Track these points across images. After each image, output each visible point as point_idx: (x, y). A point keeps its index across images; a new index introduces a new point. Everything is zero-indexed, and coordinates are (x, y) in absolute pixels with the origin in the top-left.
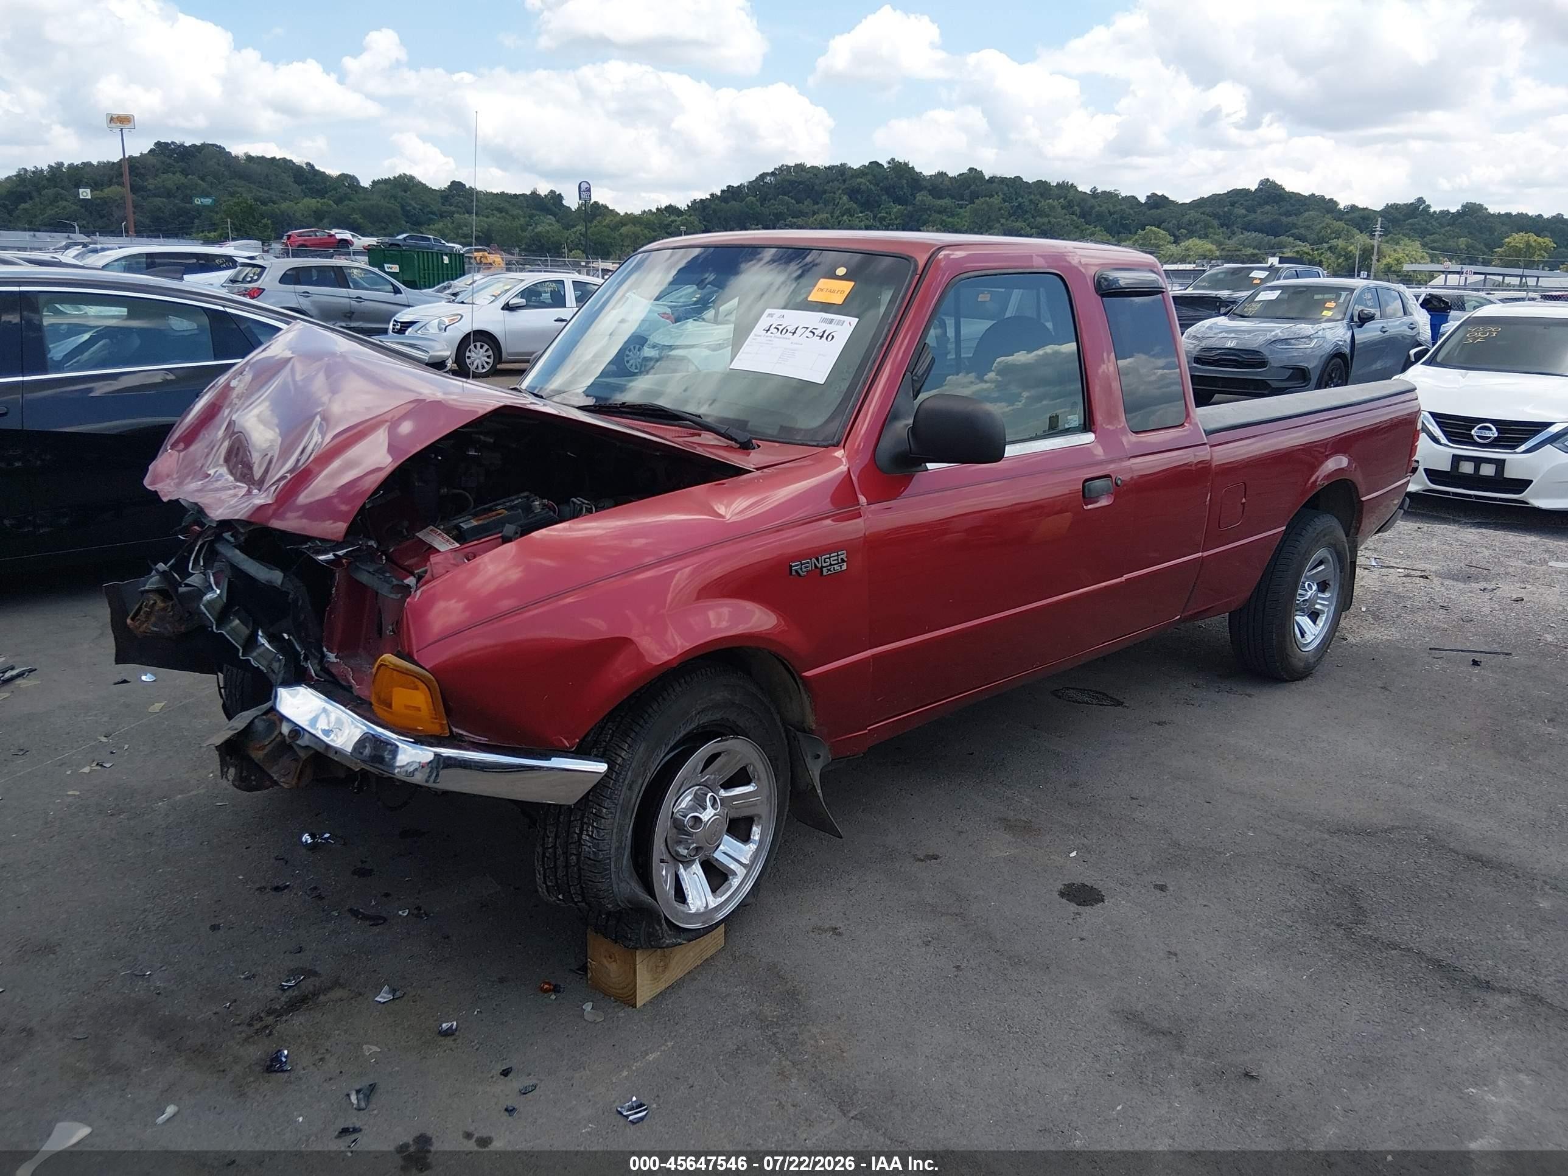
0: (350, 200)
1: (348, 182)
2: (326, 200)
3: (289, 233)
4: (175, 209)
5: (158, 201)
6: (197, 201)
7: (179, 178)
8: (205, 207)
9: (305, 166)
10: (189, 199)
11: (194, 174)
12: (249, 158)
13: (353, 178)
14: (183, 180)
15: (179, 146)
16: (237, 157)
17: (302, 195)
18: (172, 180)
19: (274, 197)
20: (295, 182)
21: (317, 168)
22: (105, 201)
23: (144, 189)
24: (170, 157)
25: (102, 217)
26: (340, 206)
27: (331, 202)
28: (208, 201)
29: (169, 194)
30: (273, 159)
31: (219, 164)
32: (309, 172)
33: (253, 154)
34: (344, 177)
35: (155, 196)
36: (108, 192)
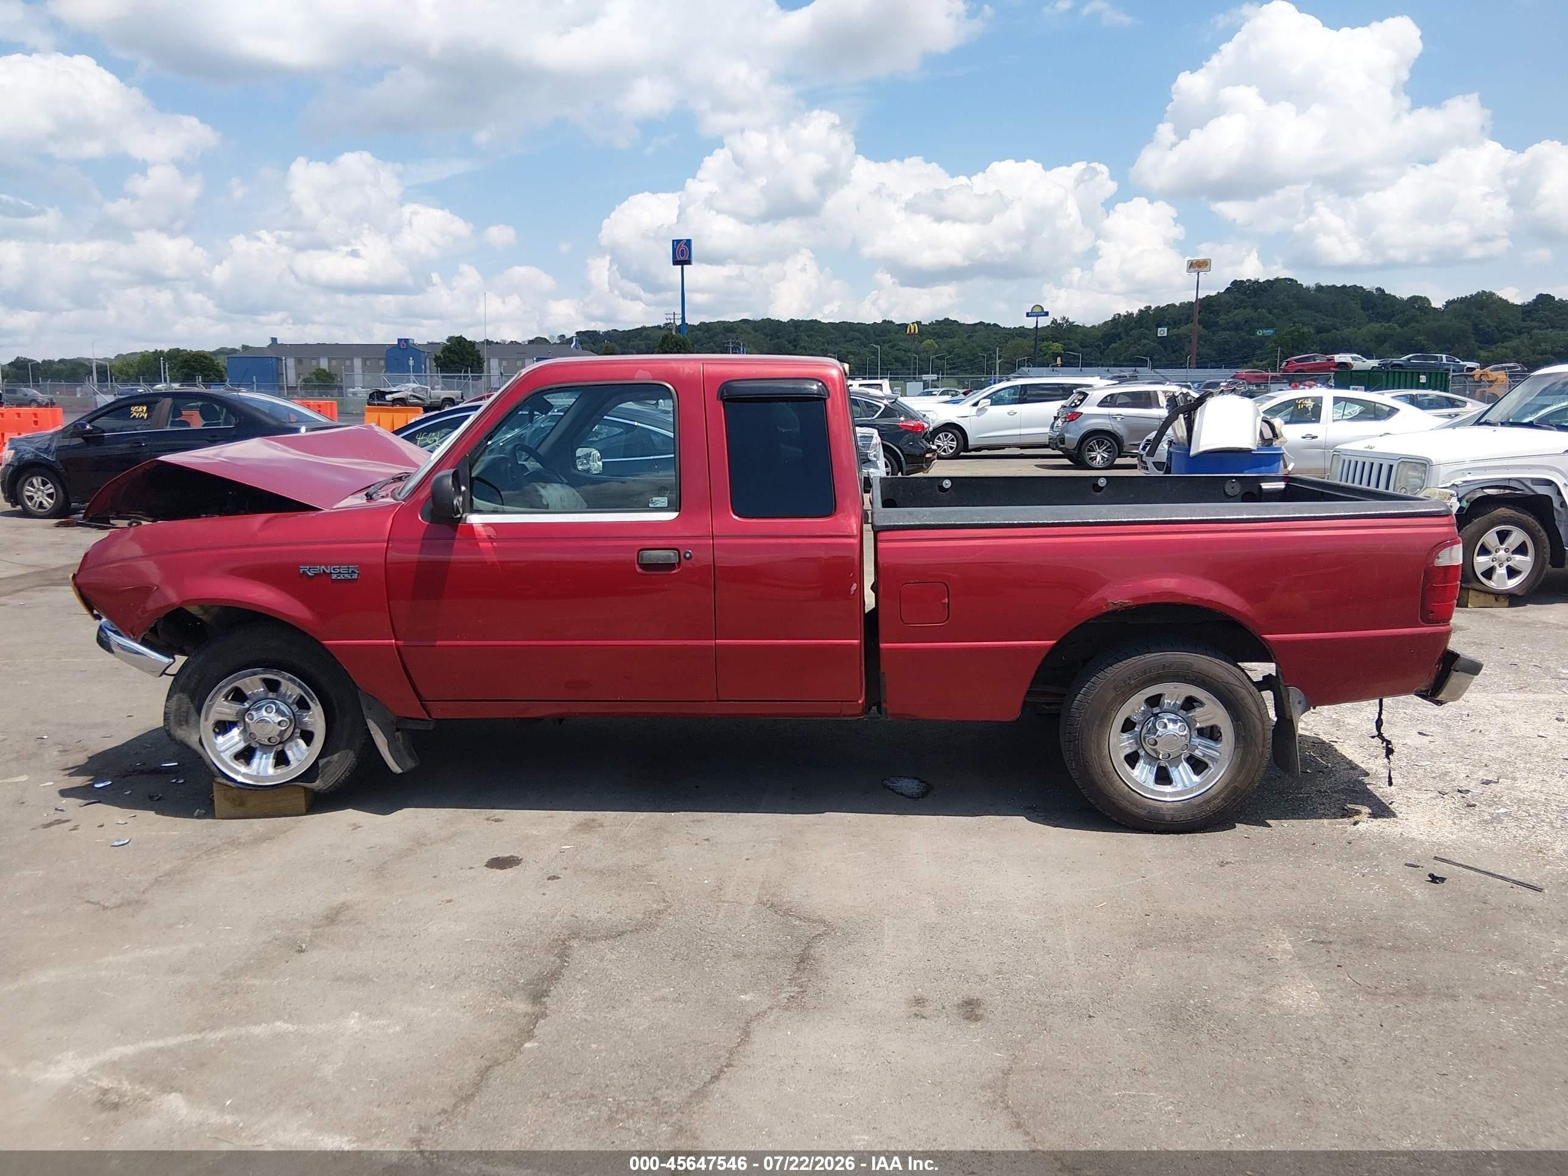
0: (1417, 322)
1: (1419, 304)
2: (1390, 324)
3: (1288, 360)
4: (1240, 341)
5: (1225, 335)
6: (1259, 333)
7: (1249, 312)
8: (1268, 337)
9: (1374, 291)
10: (1252, 331)
11: (1263, 308)
12: (1319, 288)
13: (1426, 300)
14: (1253, 314)
15: (1254, 283)
16: (1308, 288)
17: (1367, 320)
18: (1240, 315)
19: (1338, 325)
20: (1363, 308)
21: (1387, 292)
22: (1179, 338)
23: (1216, 324)
24: (1244, 293)
25: (1174, 352)
26: (1405, 328)
27: (1396, 326)
28: (1270, 332)
29: (1237, 327)
30: (1344, 287)
31: (1289, 297)
32: (1378, 297)
33: (1323, 284)
34: (1415, 299)
35: (1224, 329)
36: (1184, 329)
